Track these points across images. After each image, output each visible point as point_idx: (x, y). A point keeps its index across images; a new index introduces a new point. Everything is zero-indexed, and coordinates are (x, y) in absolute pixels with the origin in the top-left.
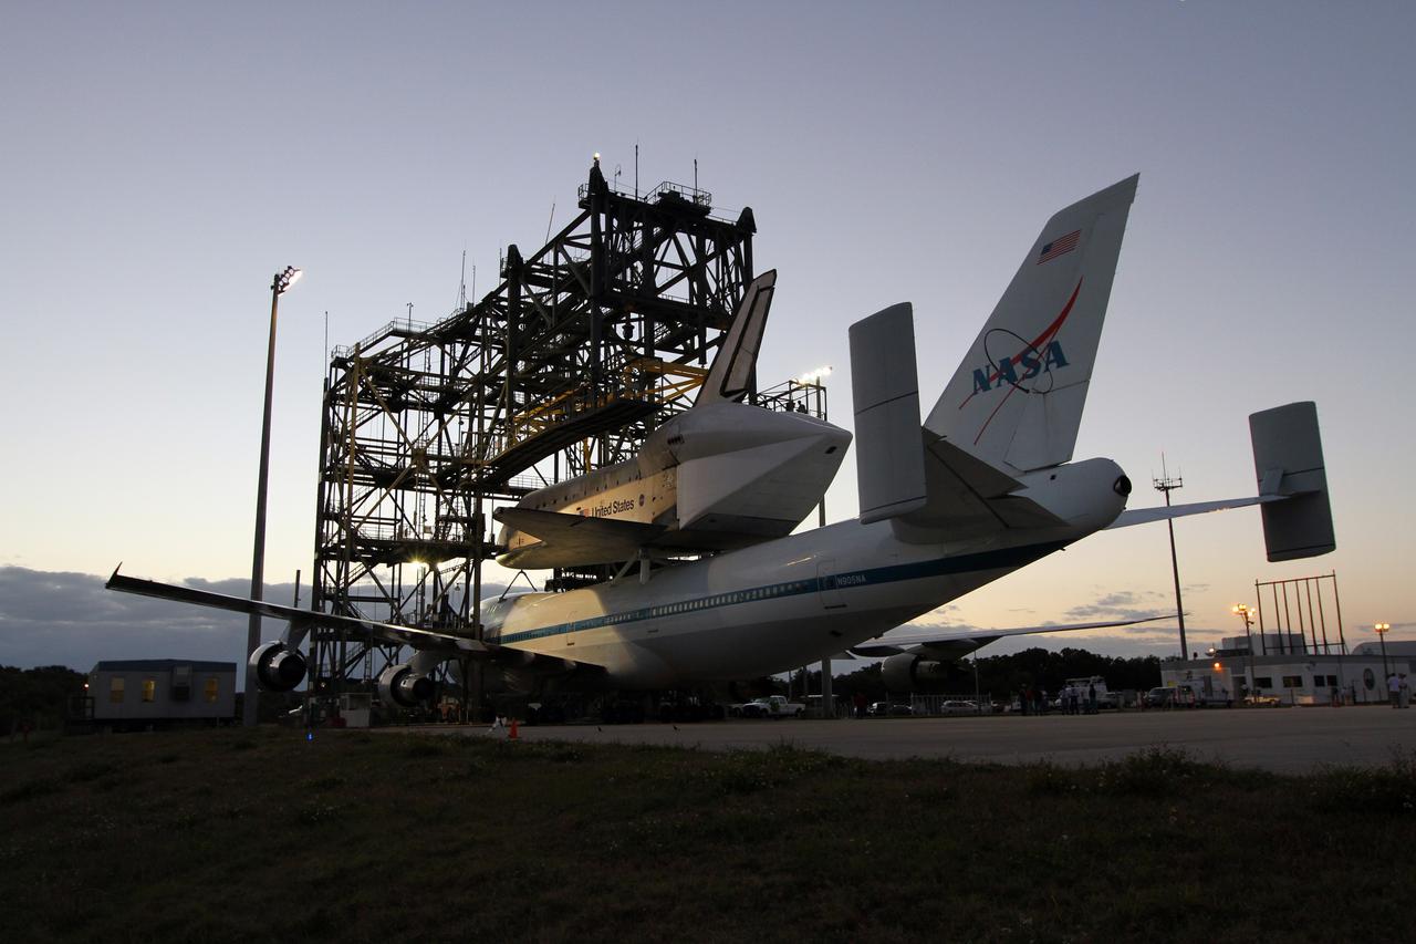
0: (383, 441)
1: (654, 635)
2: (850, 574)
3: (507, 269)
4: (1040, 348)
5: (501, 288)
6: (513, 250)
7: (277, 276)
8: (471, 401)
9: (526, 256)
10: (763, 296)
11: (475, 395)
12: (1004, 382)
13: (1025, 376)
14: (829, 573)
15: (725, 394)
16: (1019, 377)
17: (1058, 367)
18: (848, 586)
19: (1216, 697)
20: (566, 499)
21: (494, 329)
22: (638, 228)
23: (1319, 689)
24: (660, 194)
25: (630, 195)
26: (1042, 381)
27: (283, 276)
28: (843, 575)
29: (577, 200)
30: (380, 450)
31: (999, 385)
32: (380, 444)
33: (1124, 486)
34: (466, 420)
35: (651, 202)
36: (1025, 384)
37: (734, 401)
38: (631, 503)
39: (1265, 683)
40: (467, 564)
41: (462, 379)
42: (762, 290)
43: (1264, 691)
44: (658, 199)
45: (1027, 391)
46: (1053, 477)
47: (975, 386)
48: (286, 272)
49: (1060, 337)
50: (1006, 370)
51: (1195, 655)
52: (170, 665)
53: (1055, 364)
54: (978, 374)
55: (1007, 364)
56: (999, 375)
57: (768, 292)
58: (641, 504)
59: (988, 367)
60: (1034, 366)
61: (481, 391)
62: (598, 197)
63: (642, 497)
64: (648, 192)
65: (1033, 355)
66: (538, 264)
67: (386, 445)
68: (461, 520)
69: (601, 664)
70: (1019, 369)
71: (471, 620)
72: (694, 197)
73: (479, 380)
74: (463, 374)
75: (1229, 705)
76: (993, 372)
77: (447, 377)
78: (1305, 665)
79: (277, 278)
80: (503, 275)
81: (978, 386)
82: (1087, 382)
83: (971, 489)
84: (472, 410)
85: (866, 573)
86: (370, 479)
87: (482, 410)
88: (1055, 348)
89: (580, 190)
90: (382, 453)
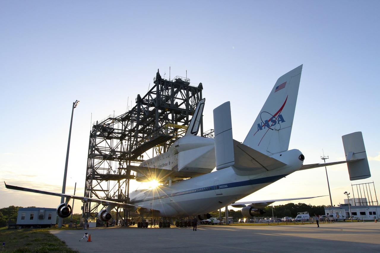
0: (106, 147)
1: (171, 202)
2: (223, 185)
3: (137, 101)
4: (276, 117)
5: (136, 106)
6: (139, 96)
7: (74, 103)
8: (128, 136)
9: (142, 97)
10: (202, 105)
11: (129, 135)
12: (266, 127)
13: (272, 125)
14: (217, 184)
15: (192, 133)
16: (270, 125)
17: (282, 122)
18: (223, 188)
19: (340, 218)
20: (151, 163)
21: (134, 117)
22: (170, 89)
23: (371, 216)
24: (176, 79)
25: (168, 80)
26: (277, 126)
27: (75, 103)
28: (222, 185)
29: (153, 81)
30: (105, 150)
31: (265, 128)
32: (105, 148)
33: (302, 158)
34: (127, 141)
35: (174, 81)
36: (272, 127)
37: (194, 135)
38: (167, 164)
39: (355, 214)
40: (126, 181)
41: (127, 130)
42: (202, 104)
43: (354, 216)
44: (175, 80)
45: (273, 130)
46: (281, 155)
47: (258, 129)
48: (76, 102)
49: (282, 113)
50: (266, 124)
51: (334, 205)
52: (39, 209)
53: (281, 121)
54: (259, 125)
55: (267, 122)
56: (265, 125)
57: (203, 104)
58: (169, 164)
59: (261, 123)
60: (274, 122)
61: (131, 134)
62: (159, 80)
63: (170, 162)
64: (173, 79)
65: (274, 119)
66: (145, 99)
67: (106, 148)
68: (125, 169)
69: (158, 210)
70: (270, 123)
71: (126, 196)
72: (185, 80)
73: (131, 131)
74: (127, 129)
75: (344, 221)
76: (263, 124)
77: (123, 130)
78: (366, 209)
79: (74, 104)
80: (136, 102)
81: (259, 129)
82: (291, 126)
83: (254, 159)
84: (128, 139)
85: (228, 184)
86: (102, 158)
87: (131, 139)
88: (281, 116)
89: (154, 79)
90: (105, 151)
